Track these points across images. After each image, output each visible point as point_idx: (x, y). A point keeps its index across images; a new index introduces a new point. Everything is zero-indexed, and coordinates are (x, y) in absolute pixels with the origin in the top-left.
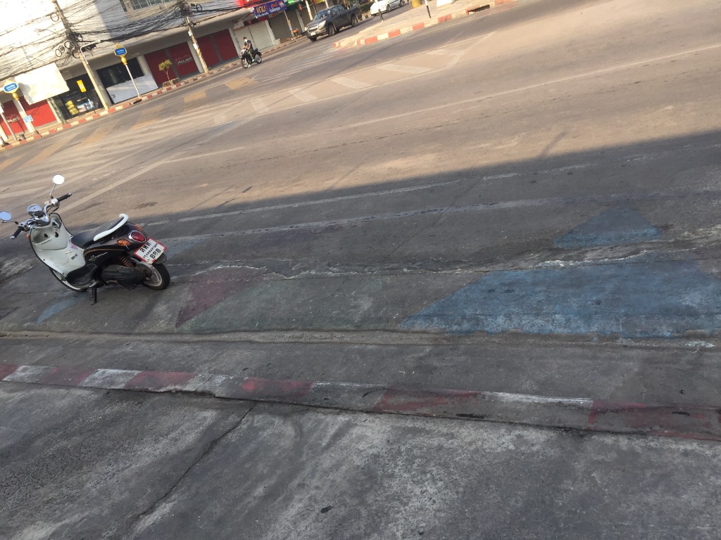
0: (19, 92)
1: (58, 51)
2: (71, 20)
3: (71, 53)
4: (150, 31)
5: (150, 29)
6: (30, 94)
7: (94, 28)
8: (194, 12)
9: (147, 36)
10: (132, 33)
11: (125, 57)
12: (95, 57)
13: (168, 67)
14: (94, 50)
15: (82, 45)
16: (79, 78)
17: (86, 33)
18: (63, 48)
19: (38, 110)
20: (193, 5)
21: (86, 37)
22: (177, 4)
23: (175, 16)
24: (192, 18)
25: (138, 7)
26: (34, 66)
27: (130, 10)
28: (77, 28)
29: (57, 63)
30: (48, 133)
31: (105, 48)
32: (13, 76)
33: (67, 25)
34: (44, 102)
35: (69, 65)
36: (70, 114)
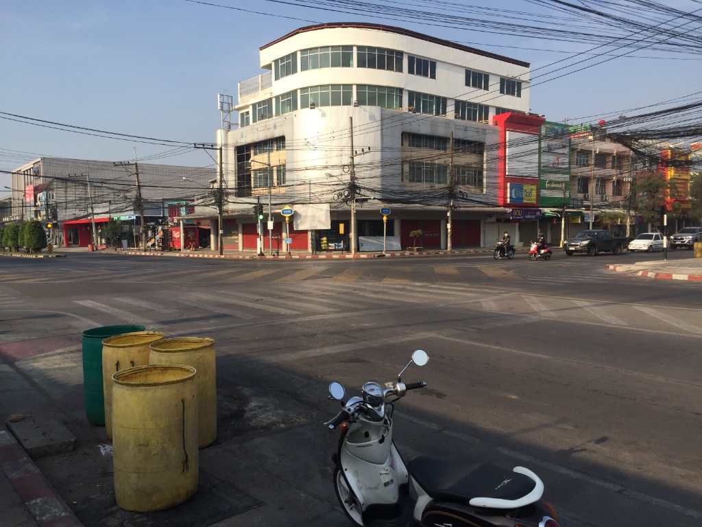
0: (292, 218)
1: (336, 196)
2: (357, 175)
3: (346, 201)
4: (416, 203)
5: (417, 200)
6: (299, 221)
7: (373, 186)
8: (459, 198)
9: (412, 205)
10: (401, 199)
11: (387, 216)
12: (363, 209)
13: (418, 236)
14: (365, 204)
15: (357, 197)
16: (342, 222)
17: (364, 188)
18: (341, 195)
19: (298, 236)
20: (461, 192)
21: (363, 192)
22: (447, 188)
23: (442, 197)
24: (455, 202)
25: (414, 181)
26: (312, 202)
27: (406, 181)
28: (359, 183)
29: (331, 204)
30: (298, 257)
31: (374, 204)
32: (293, 203)
33: (353, 178)
34: (305, 232)
35: (339, 209)
36: (321, 247)
